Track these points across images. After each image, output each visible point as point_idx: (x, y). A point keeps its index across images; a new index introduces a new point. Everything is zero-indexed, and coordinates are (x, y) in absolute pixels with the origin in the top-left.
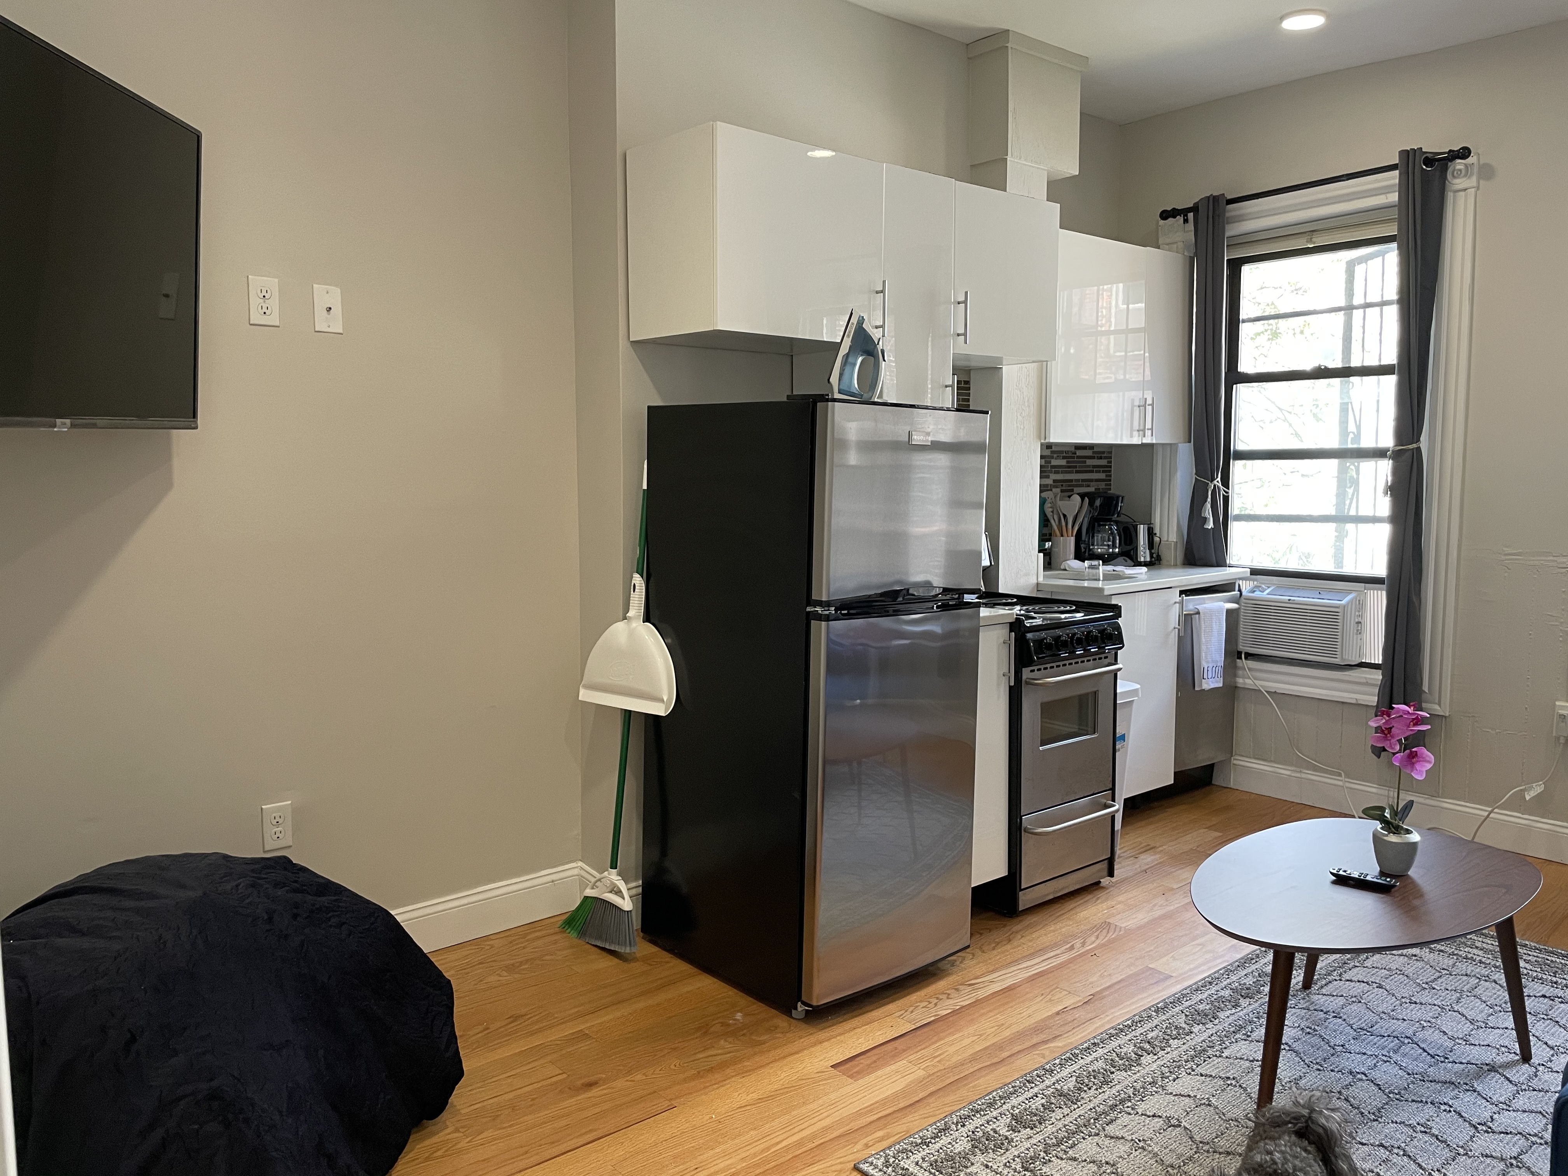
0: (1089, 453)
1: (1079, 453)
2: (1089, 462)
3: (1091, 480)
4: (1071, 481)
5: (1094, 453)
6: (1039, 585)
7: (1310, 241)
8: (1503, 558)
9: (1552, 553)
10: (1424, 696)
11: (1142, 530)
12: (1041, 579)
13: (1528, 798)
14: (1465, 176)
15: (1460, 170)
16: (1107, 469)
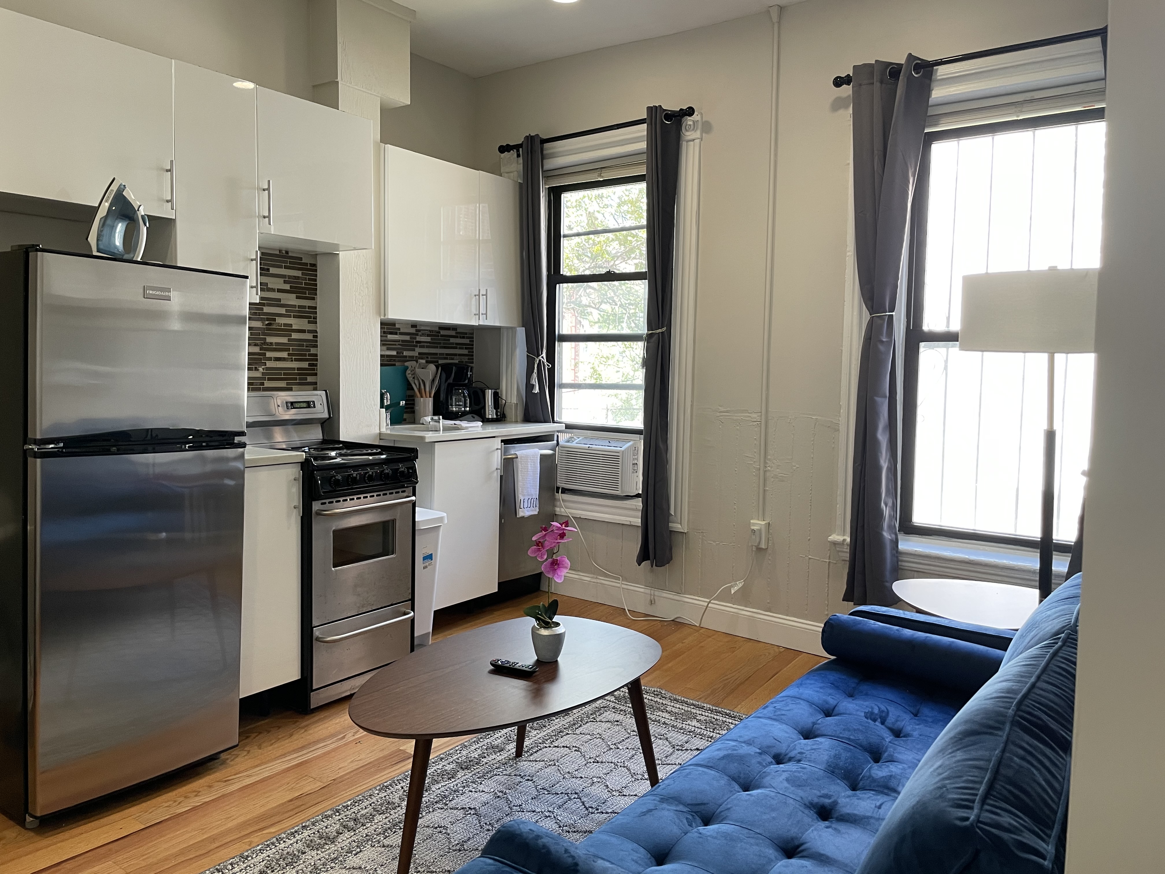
0: (453, 333)
1: (442, 332)
2: (452, 340)
3: (455, 355)
4: (436, 354)
5: (457, 333)
6: (381, 435)
7: (600, 176)
8: (718, 414)
9: (747, 410)
10: (671, 518)
11: (489, 394)
12: (384, 430)
13: (733, 592)
14: (693, 129)
15: (690, 125)
16: (470, 347)
